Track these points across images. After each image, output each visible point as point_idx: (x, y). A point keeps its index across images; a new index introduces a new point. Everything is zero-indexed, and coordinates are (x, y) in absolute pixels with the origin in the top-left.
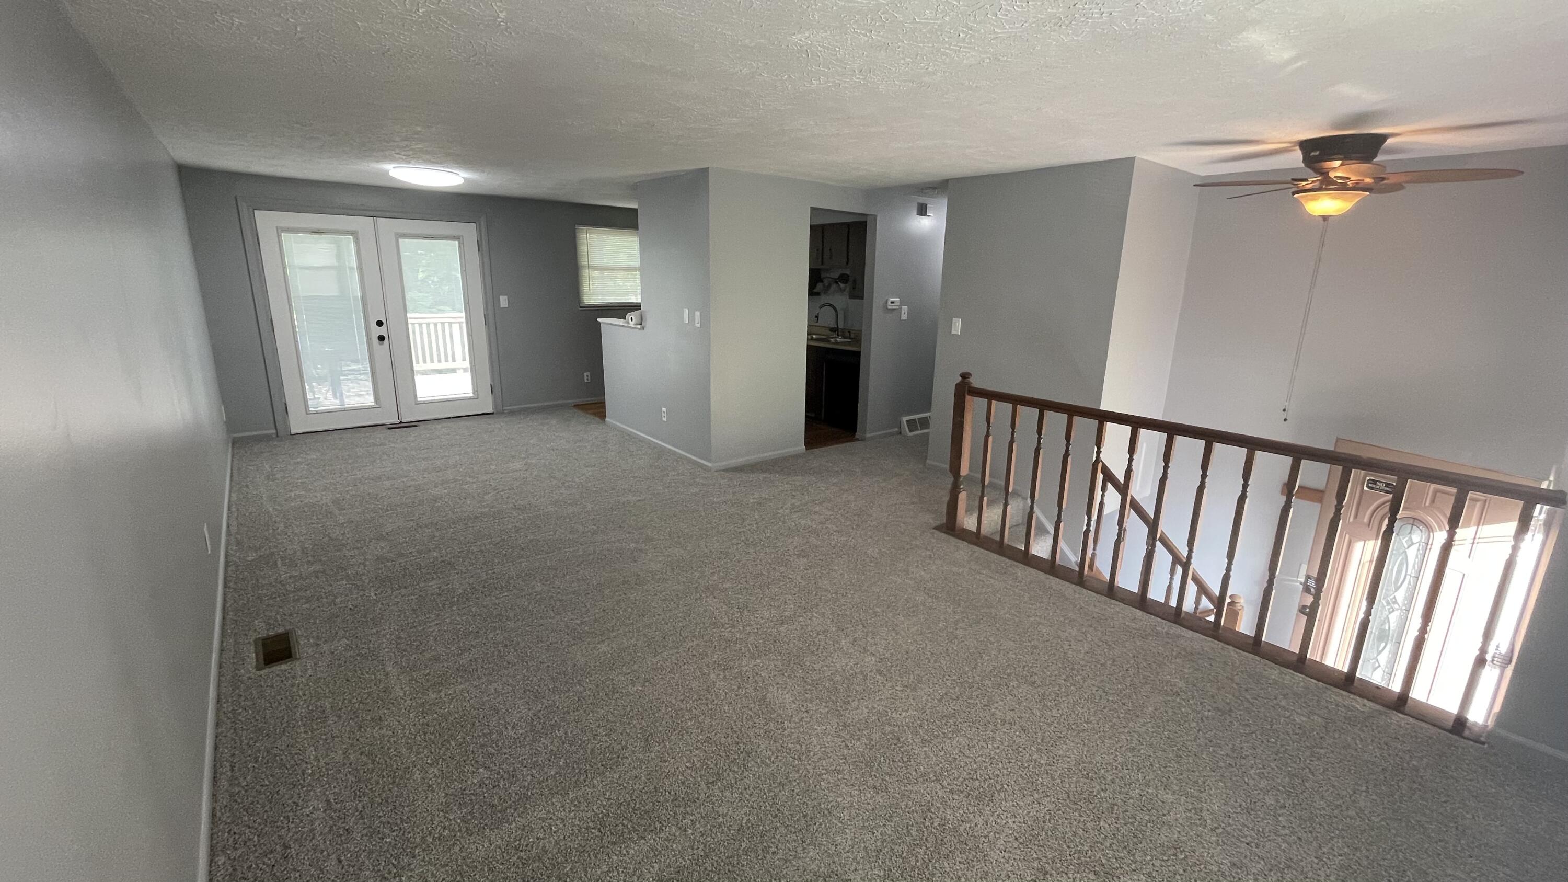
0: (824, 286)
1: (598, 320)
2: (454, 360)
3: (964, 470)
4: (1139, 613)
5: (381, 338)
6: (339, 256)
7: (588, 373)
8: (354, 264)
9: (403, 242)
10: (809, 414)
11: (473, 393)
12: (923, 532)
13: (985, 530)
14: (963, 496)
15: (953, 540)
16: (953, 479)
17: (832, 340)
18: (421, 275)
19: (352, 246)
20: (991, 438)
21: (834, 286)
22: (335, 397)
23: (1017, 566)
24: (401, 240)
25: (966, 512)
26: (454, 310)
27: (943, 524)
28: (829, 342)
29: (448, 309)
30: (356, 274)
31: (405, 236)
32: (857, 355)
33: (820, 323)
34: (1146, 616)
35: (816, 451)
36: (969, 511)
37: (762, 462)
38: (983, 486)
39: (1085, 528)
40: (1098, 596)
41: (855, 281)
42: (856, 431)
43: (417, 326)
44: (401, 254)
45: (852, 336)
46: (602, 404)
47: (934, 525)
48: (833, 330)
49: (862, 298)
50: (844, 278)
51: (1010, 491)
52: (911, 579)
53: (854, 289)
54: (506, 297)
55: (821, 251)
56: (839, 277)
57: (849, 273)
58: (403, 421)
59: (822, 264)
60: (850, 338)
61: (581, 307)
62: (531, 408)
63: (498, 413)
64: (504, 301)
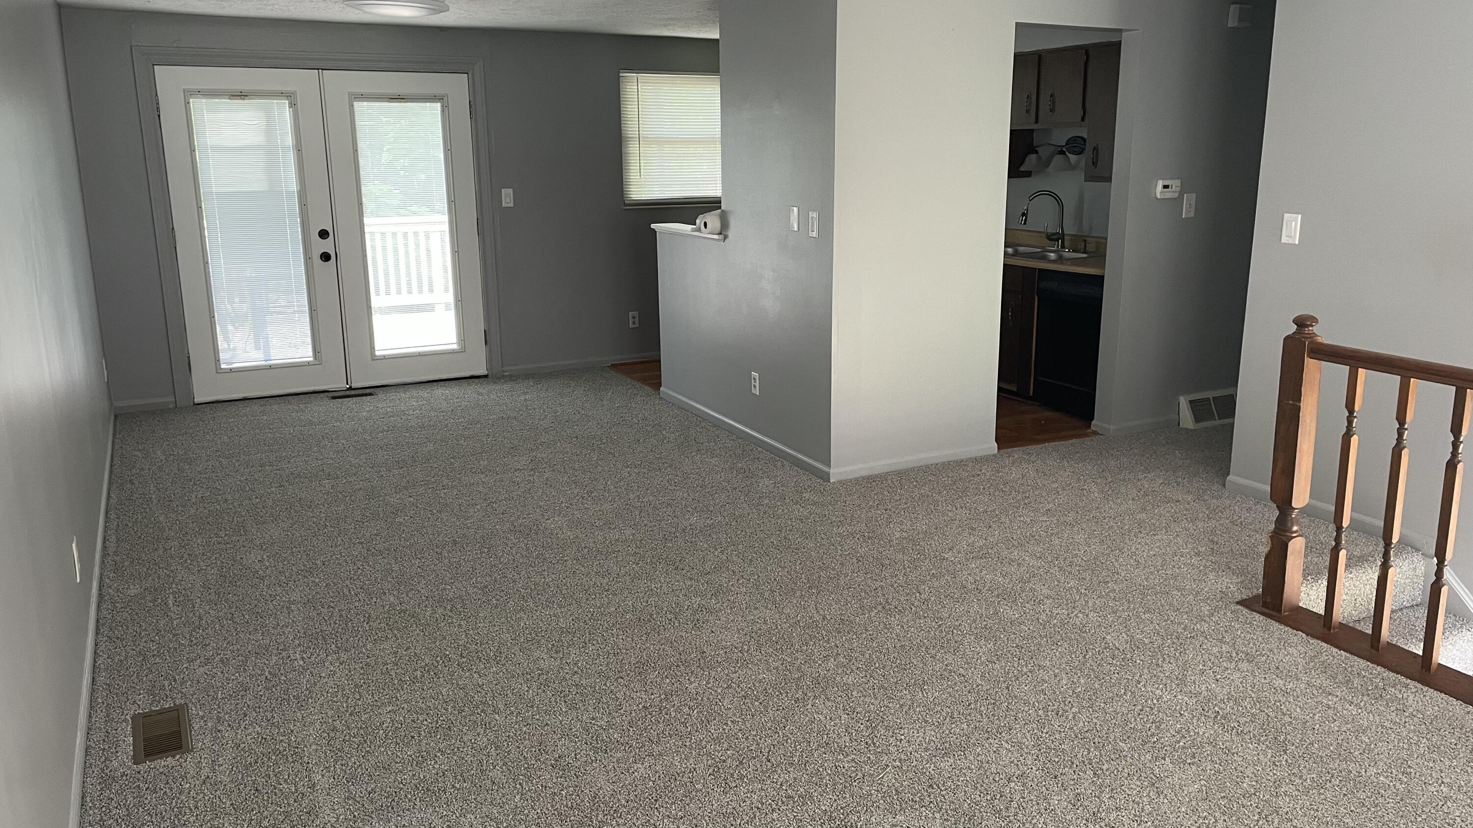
0: (1039, 158)
1: (653, 226)
2: (431, 290)
3: (1301, 497)
5: (326, 257)
6: (269, 130)
7: (636, 313)
8: (289, 141)
9: (360, 107)
10: (1003, 386)
11: (458, 343)
12: (1216, 609)
13: (1341, 613)
14: (1296, 546)
15: (1275, 626)
16: (1277, 513)
17: (1052, 256)
18: (386, 157)
19: (287, 113)
20: (1354, 440)
21: (1059, 157)
22: (257, 348)
23: (1406, 686)
24: (357, 105)
25: (1305, 578)
26: (433, 211)
27: (1257, 596)
28: (1044, 258)
29: (423, 209)
30: (291, 157)
31: (363, 97)
32: (1098, 281)
33: (1028, 227)
35: (1017, 452)
36: (1308, 573)
37: (920, 468)
38: (1339, 528)
41: (1096, 149)
42: (1093, 419)
43: (378, 237)
44: (357, 123)
45: (1090, 248)
46: (656, 363)
47: (1239, 597)
48: (1052, 237)
49: (1109, 179)
50: (1076, 145)
51: (1395, 540)
52: (1191, 695)
53: (1095, 164)
54: (510, 191)
55: (1034, 98)
56: (1068, 143)
57: (1085, 136)
58: (353, 386)
59: (1037, 122)
60: (1085, 252)
61: (626, 205)
62: (545, 369)
63: (494, 377)
64: (507, 197)
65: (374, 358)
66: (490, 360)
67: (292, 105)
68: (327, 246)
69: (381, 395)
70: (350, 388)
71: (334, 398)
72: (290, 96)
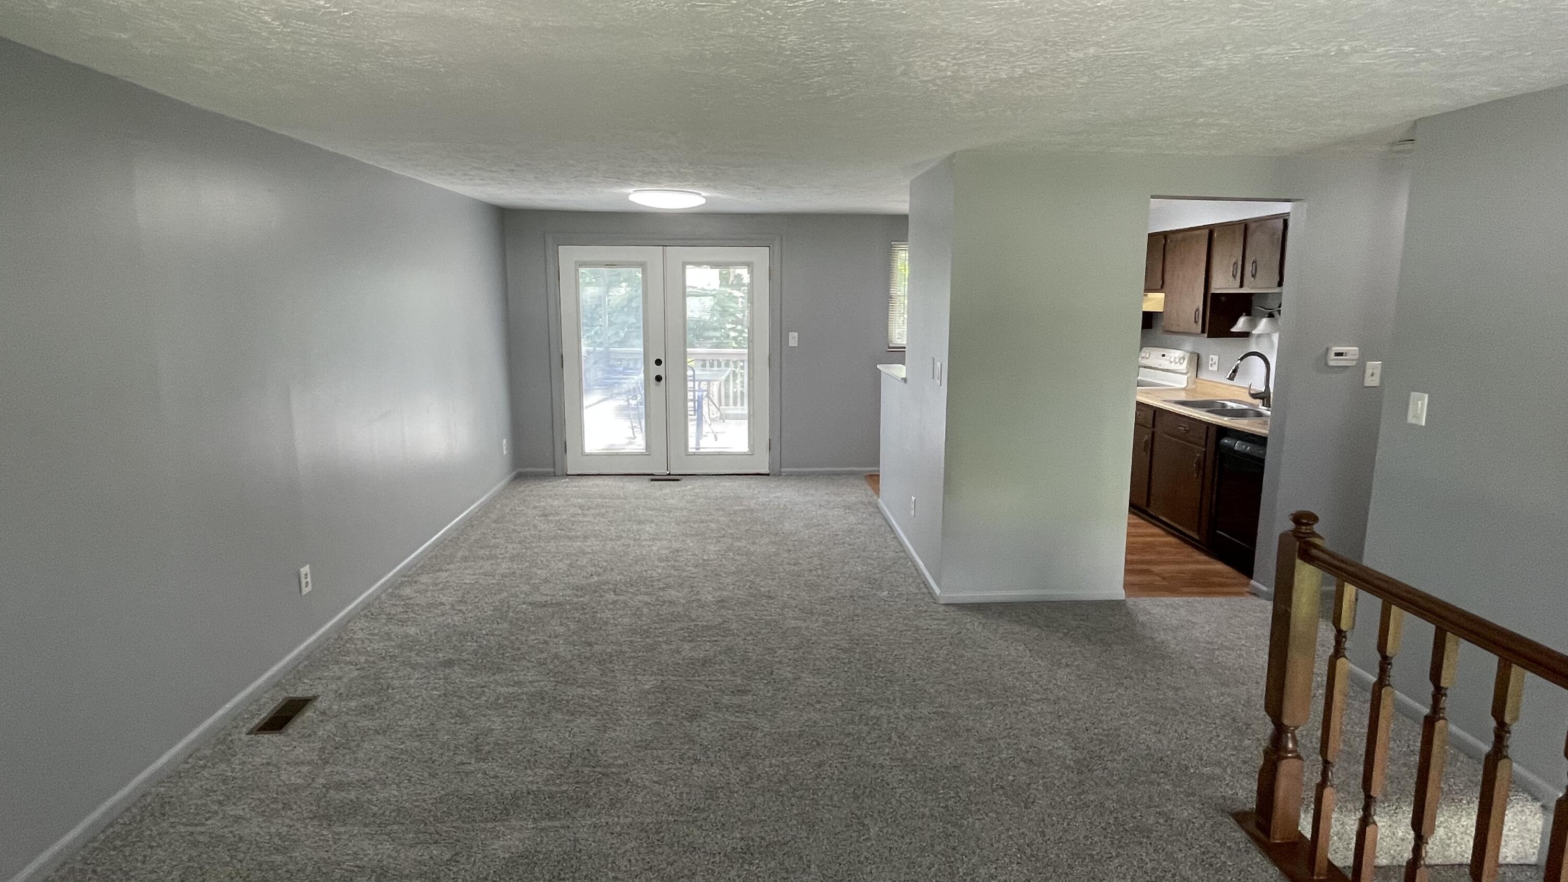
0: (1252, 321)
1: (879, 367)
5: (658, 379)
9: (690, 269)
11: (748, 448)
14: (1290, 769)
19: (640, 279)
21: (1266, 320)
24: (688, 268)
31: (693, 264)
38: (1325, 762)
42: (1252, 579)
48: (1257, 396)
54: (796, 334)
55: (1240, 263)
58: (671, 472)
59: (1241, 287)
61: (890, 348)
62: (813, 473)
63: (775, 475)
64: (793, 339)
65: (687, 454)
66: (771, 466)
67: (644, 272)
68: (660, 370)
69: (685, 481)
70: (669, 474)
71: (652, 480)
72: (642, 265)
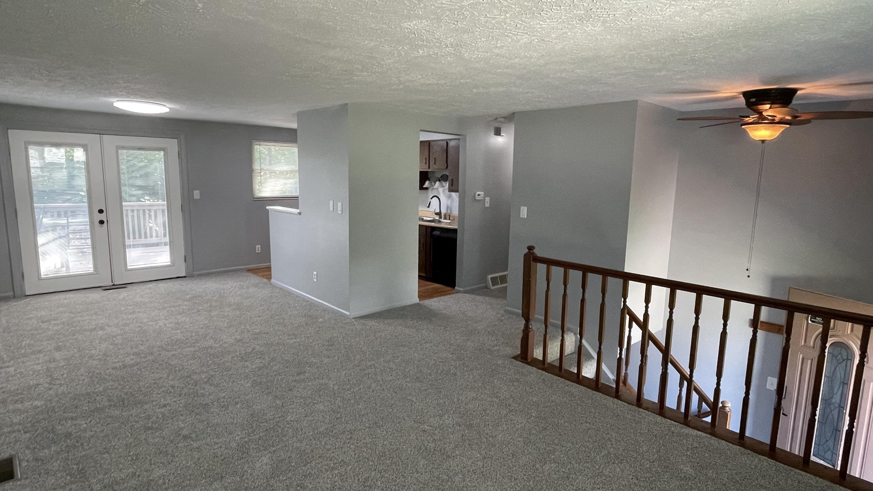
1: (267, 207)
2: (157, 236)
3: (532, 316)
4: (659, 418)
5: (102, 222)
7: (259, 246)
9: (122, 152)
10: (420, 274)
11: (171, 262)
12: (505, 361)
13: (549, 359)
14: (532, 334)
15: (526, 366)
16: (525, 322)
17: (438, 221)
19: (82, 155)
20: (550, 292)
21: (438, 182)
22: (62, 267)
23: (571, 385)
24: (120, 151)
26: (158, 199)
27: (519, 355)
28: (435, 222)
29: (154, 199)
31: (124, 148)
34: (664, 420)
35: (427, 301)
38: (546, 325)
39: (618, 356)
40: (630, 406)
41: (452, 180)
42: (455, 285)
43: (129, 212)
44: (120, 160)
45: (452, 218)
46: (269, 269)
47: (512, 356)
48: (438, 214)
49: (457, 191)
50: (444, 178)
51: (565, 328)
53: (452, 185)
54: (198, 191)
55: (428, 158)
56: (441, 177)
57: (448, 174)
58: (115, 284)
59: (429, 168)
60: (449, 220)
61: (254, 198)
62: (215, 273)
63: (189, 277)
64: (197, 194)
65: (127, 270)
66: (187, 269)
67: (85, 150)
68: (103, 217)
69: (130, 287)
70: (114, 285)
71: (105, 290)
